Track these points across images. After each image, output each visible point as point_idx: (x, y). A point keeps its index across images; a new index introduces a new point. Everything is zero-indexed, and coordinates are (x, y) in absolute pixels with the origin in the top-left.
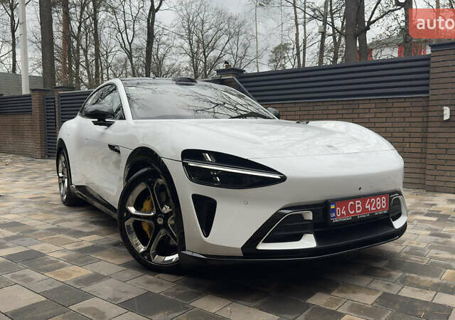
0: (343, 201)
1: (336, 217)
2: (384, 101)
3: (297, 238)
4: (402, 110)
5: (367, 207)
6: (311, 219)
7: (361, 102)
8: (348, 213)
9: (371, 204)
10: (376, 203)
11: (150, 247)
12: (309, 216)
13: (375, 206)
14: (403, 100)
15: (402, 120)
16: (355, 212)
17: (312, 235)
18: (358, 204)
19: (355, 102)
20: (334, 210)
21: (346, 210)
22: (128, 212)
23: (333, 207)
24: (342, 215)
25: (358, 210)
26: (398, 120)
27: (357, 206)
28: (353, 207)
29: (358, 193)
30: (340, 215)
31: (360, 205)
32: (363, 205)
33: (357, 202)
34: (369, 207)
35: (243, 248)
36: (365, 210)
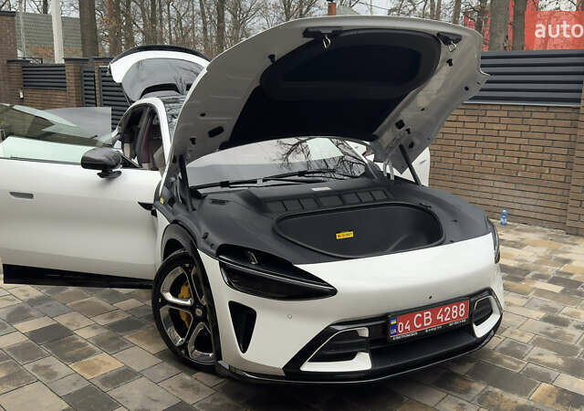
0: (407, 313)
1: (398, 333)
2: (521, 109)
3: (350, 356)
4: (543, 122)
5: (438, 318)
6: (367, 335)
7: (489, 107)
8: (413, 328)
9: (444, 314)
10: (451, 312)
11: (188, 339)
12: (365, 333)
13: (450, 316)
14: (545, 110)
15: (541, 136)
16: (423, 326)
17: (368, 354)
18: (428, 315)
19: (482, 107)
20: (395, 326)
21: (411, 323)
22: (163, 299)
23: (393, 322)
24: (406, 331)
25: (427, 322)
26: (537, 135)
27: (425, 318)
28: (420, 320)
29: (429, 302)
30: (402, 330)
31: (429, 317)
32: (434, 316)
33: (425, 313)
34: (441, 318)
35: (285, 368)
36: (435, 321)
